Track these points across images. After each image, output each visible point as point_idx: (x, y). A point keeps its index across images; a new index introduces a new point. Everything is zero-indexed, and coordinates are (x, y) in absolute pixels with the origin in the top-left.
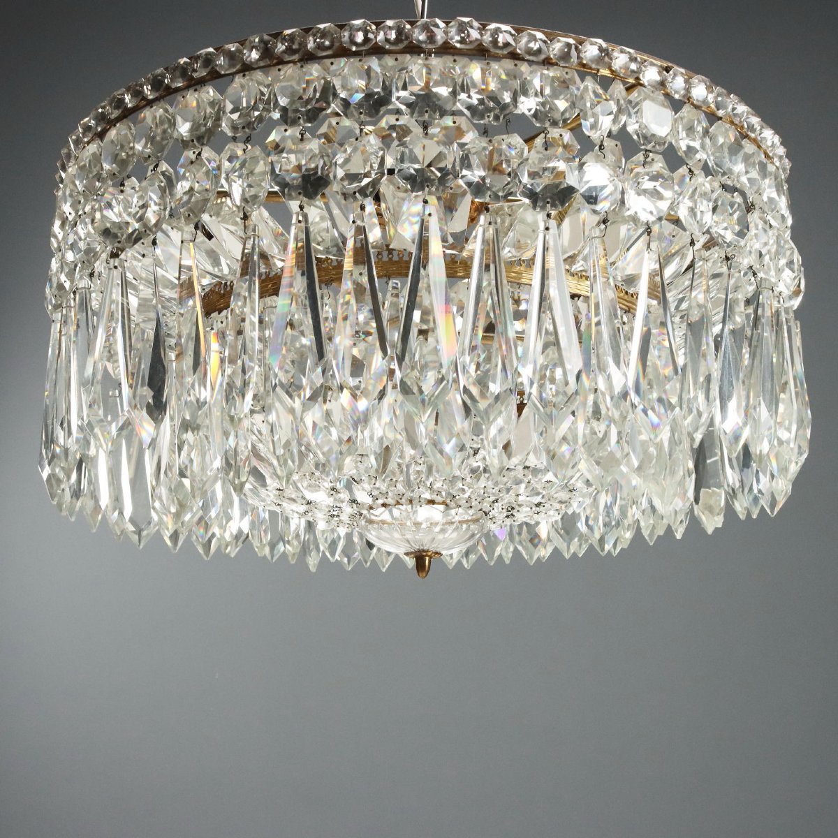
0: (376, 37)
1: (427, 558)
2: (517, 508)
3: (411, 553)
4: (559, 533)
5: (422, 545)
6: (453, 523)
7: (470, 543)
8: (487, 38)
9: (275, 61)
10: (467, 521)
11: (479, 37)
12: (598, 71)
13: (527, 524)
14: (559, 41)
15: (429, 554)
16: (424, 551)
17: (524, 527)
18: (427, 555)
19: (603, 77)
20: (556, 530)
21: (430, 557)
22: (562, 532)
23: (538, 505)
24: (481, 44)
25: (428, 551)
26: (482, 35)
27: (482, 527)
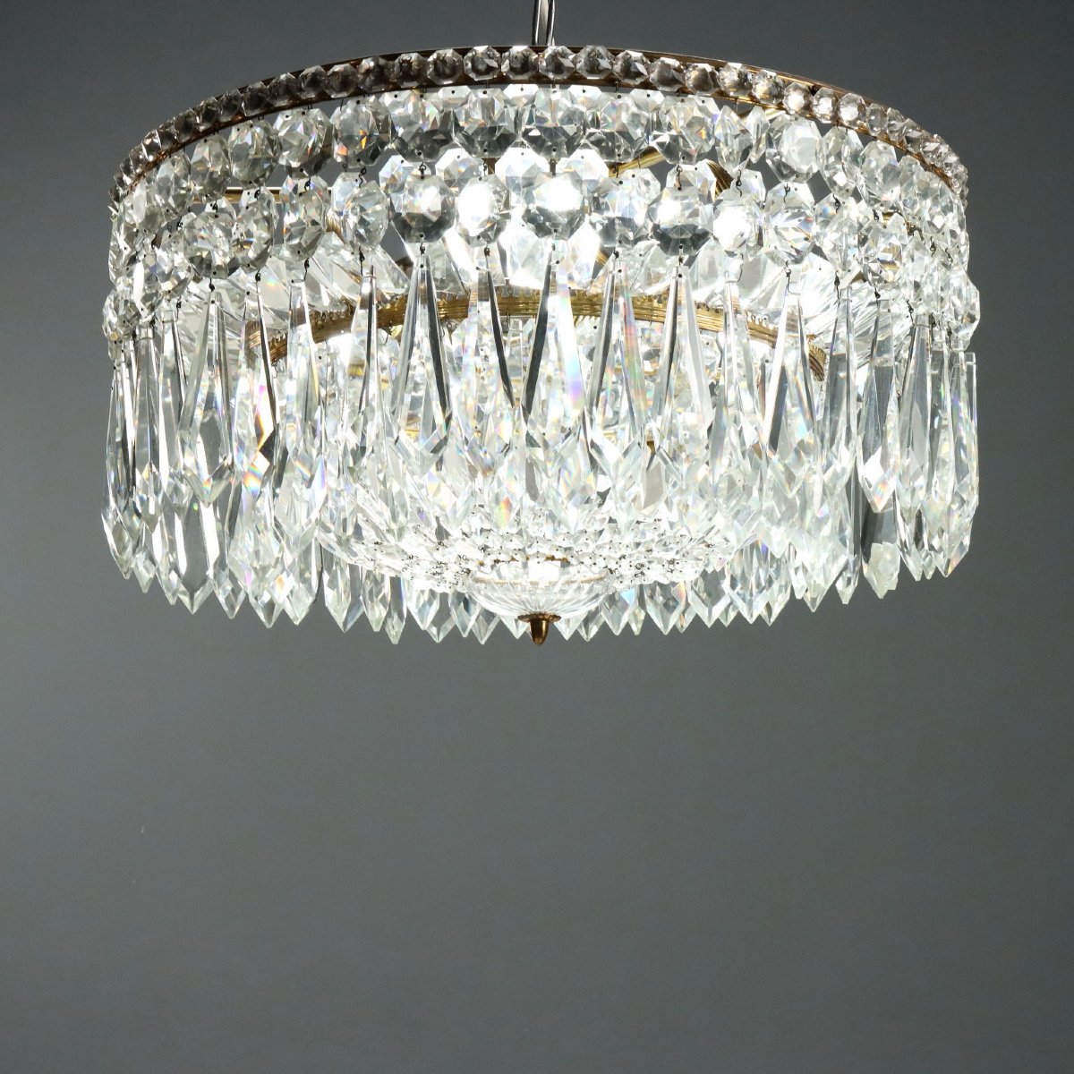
0: (500, 66)
1: (544, 623)
2: (647, 565)
3: (527, 616)
4: (699, 597)
5: (539, 607)
6: (573, 582)
7: (592, 607)
8: (618, 67)
9: (391, 87)
10: (588, 581)
11: (610, 67)
12: (736, 99)
13: (661, 585)
14: (694, 68)
15: (546, 617)
16: (541, 614)
17: (658, 588)
18: (544, 619)
19: (743, 105)
20: (697, 593)
21: (548, 621)
22: (704, 596)
23: (672, 562)
24: (612, 74)
25: (544, 615)
26: (612, 64)
27: (607, 588)
